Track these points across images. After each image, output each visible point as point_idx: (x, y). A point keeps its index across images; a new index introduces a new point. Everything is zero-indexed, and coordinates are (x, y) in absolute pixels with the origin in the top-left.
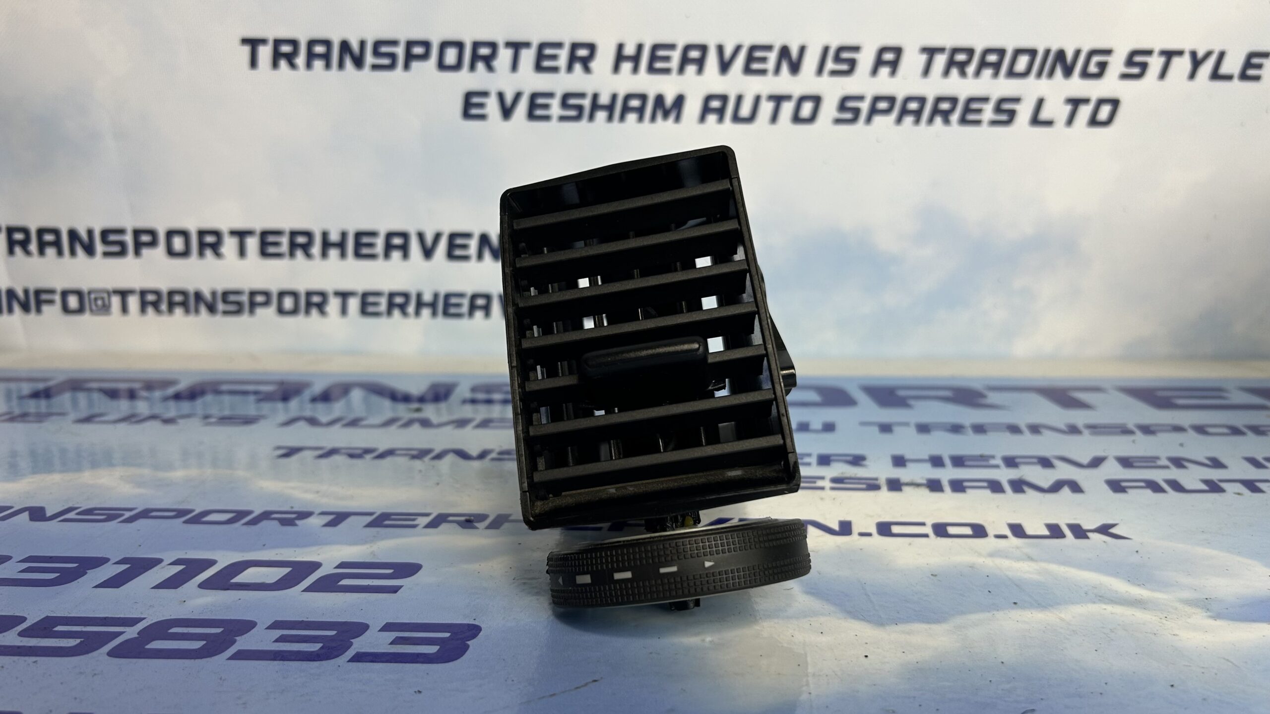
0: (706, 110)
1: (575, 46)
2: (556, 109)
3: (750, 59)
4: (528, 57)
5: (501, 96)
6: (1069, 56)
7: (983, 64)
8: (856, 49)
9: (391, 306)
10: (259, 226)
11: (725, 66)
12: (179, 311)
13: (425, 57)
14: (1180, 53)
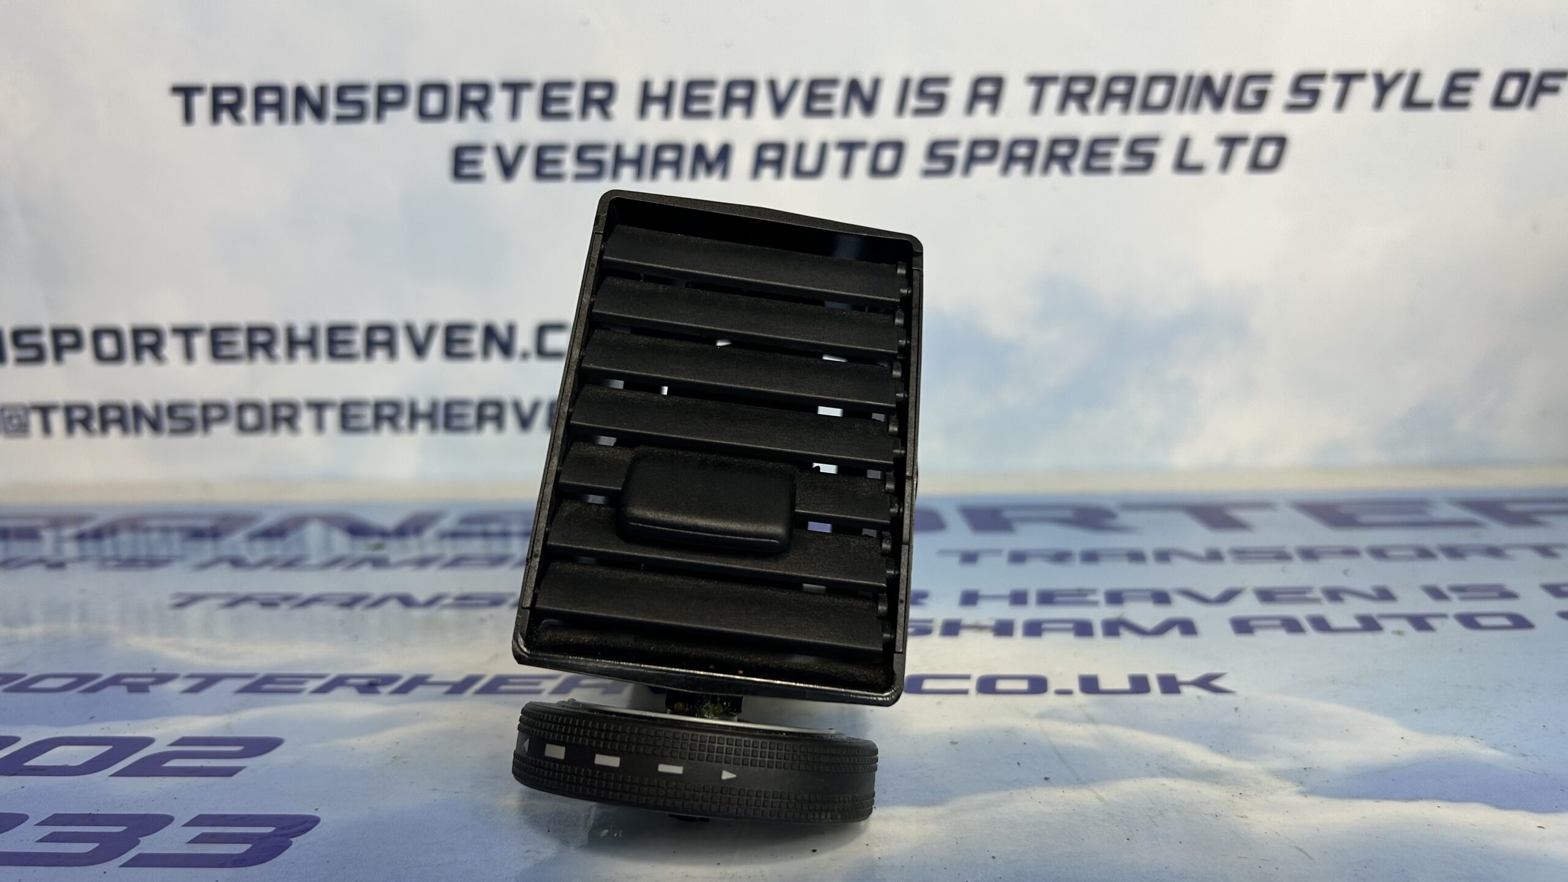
0: (759, 163)
1: (589, 86)
2: (569, 164)
3: (811, 97)
4: (530, 100)
5: (499, 150)
6: (1218, 82)
7: (1109, 96)
8: (944, 81)
9: (378, 419)
10: (208, 318)
11: (779, 106)
12: (114, 431)
13: (401, 104)
14: (1361, 76)
